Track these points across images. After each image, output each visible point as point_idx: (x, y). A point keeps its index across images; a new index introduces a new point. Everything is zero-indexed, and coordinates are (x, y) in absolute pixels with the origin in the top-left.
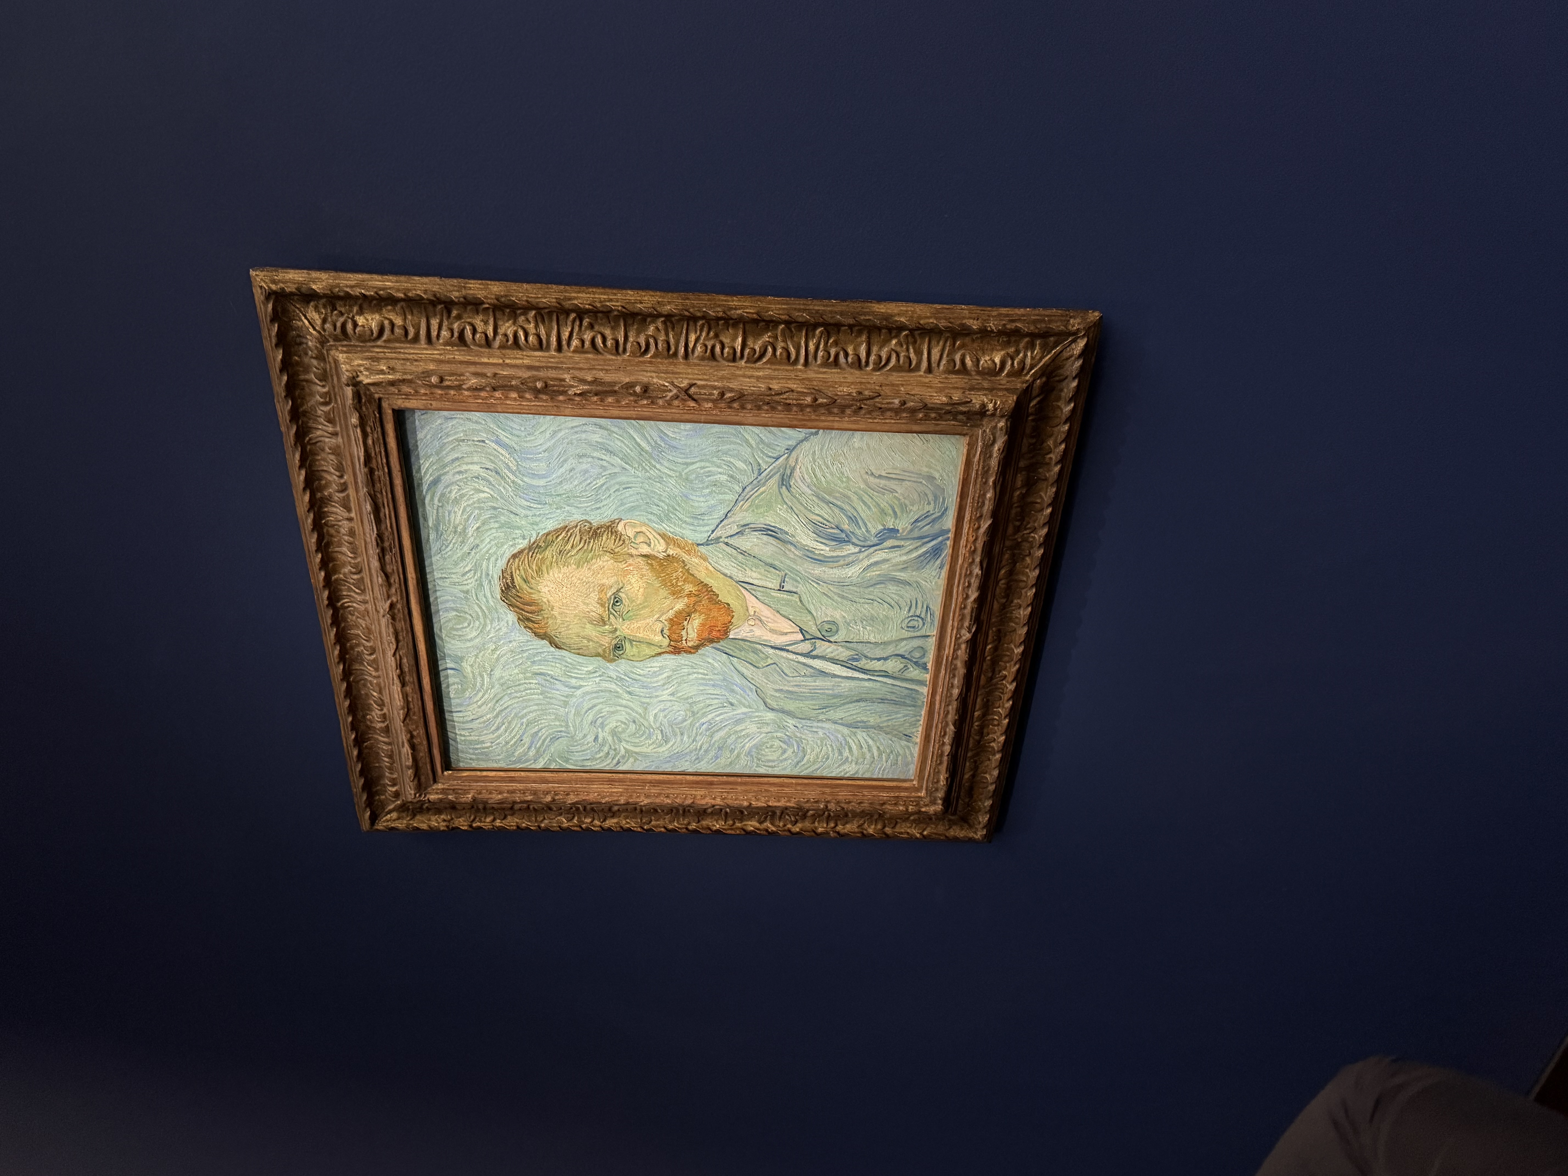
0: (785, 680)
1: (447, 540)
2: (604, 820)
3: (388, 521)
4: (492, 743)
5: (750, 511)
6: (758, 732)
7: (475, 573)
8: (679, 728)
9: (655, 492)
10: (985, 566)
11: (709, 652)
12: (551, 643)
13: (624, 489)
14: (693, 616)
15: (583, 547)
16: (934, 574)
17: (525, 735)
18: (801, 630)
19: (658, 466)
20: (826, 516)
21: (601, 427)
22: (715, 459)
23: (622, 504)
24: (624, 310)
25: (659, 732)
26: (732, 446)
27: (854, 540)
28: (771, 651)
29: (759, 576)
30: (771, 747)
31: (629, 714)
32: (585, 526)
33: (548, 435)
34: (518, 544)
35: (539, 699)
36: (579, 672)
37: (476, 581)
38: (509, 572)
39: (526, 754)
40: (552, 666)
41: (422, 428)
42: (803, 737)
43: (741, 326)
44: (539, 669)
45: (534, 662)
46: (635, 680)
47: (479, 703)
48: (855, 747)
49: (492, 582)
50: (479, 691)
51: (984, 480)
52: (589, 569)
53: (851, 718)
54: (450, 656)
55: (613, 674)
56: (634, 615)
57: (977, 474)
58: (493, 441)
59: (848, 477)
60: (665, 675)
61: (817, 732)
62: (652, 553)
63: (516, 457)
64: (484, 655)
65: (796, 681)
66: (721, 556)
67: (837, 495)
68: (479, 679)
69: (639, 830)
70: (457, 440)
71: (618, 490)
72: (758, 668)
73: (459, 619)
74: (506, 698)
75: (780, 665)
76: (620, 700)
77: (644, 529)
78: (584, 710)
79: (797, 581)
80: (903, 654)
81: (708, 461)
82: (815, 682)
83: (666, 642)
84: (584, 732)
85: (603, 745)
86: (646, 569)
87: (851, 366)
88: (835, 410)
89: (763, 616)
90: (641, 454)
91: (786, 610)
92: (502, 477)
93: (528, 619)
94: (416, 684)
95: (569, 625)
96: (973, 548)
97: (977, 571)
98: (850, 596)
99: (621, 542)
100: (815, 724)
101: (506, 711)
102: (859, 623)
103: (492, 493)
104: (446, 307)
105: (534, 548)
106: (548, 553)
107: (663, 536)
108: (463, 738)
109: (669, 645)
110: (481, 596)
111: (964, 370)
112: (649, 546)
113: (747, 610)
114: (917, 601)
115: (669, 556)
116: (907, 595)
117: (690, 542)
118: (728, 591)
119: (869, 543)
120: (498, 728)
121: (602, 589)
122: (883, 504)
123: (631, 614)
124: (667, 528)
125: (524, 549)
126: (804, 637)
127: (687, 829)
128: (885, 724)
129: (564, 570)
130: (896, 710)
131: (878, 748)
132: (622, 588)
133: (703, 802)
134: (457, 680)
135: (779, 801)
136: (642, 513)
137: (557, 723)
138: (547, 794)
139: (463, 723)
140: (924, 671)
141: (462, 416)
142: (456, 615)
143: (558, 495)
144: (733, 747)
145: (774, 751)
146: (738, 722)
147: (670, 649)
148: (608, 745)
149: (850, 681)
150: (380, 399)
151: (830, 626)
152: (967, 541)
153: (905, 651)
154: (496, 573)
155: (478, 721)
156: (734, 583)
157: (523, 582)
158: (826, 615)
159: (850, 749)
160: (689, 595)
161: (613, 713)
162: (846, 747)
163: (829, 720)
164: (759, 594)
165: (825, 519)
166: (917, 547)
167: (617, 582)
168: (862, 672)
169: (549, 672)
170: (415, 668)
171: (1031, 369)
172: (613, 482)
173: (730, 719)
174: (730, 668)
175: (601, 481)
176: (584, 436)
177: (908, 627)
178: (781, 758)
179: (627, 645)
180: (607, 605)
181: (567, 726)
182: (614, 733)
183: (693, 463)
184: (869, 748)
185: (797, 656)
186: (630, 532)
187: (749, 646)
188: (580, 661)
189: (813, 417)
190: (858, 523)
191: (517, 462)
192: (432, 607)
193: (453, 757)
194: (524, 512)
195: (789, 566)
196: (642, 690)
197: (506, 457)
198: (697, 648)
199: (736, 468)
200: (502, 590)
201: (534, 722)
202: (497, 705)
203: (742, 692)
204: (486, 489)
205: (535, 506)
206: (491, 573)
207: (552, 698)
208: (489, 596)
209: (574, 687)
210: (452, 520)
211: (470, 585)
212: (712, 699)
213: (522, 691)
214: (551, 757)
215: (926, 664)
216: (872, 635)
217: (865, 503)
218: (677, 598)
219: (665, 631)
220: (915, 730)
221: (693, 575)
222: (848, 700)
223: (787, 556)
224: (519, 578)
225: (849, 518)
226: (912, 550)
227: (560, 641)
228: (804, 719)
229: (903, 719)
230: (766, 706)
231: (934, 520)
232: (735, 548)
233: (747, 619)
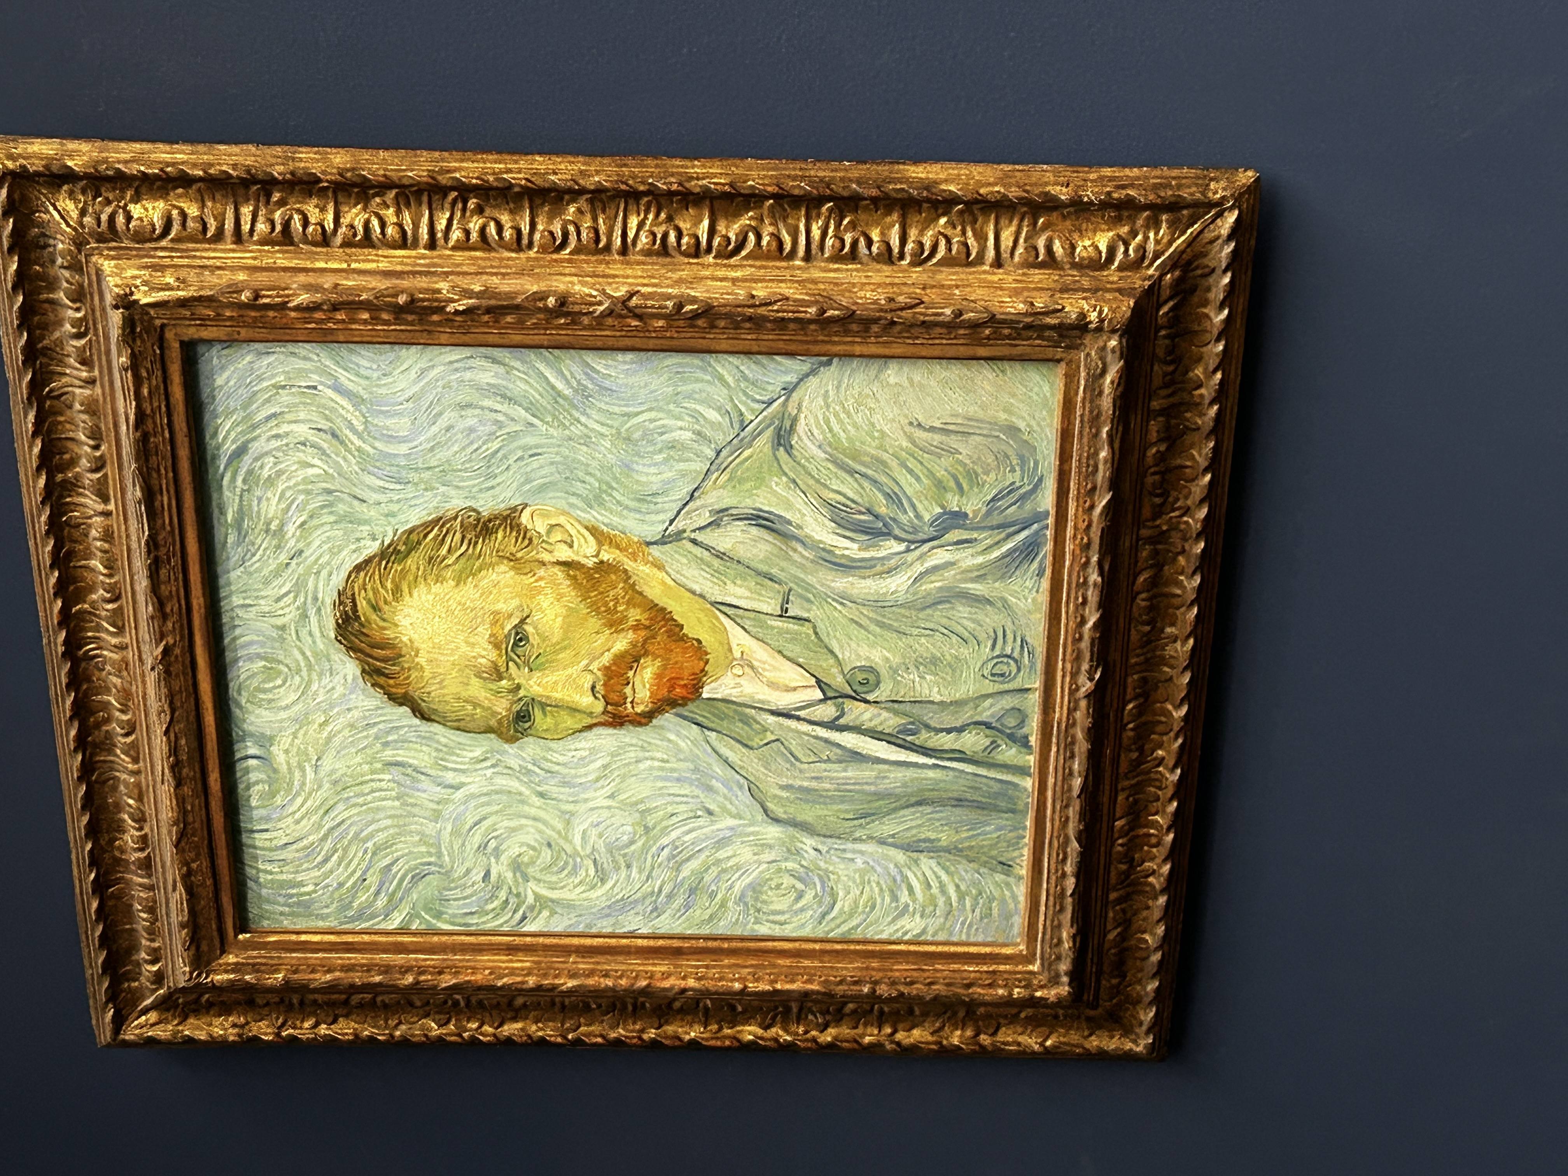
0: (796, 768)
1: (253, 544)
2: (501, 1025)
3: (166, 514)
4: (316, 885)
5: (729, 487)
6: (755, 862)
7: (296, 597)
8: (625, 855)
9: (579, 461)
10: (1106, 567)
11: (670, 722)
12: (414, 712)
13: (531, 456)
14: (642, 661)
15: (467, 550)
16: (1029, 584)
17: (371, 871)
18: (819, 682)
19: (583, 419)
20: (851, 494)
21: (495, 361)
22: (672, 407)
23: (528, 481)
24: (529, 184)
26: (697, 386)
27: (897, 532)
28: (772, 719)
29: (747, 594)
30: (778, 887)
31: (540, 832)
32: (469, 517)
33: (413, 375)
34: (365, 547)
35: (393, 808)
36: (459, 760)
37: (298, 608)
38: (349, 593)
39: (370, 905)
40: (416, 750)
41: (223, 368)
42: (831, 868)
43: (708, 202)
44: (394, 756)
45: (386, 744)
47: (298, 816)
48: (918, 885)
49: (323, 612)
50: (298, 794)
51: (1094, 430)
52: (476, 586)
53: (909, 834)
54: (252, 735)
55: (514, 763)
56: (547, 661)
57: (1082, 421)
58: (329, 387)
59: (882, 432)
60: (599, 764)
61: (853, 860)
62: (576, 558)
63: (365, 411)
64: (305, 734)
65: (814, 771)
66: (685, 561)
67: (867, 459)
68: (297, 774)
69: (559, 1040)
70: (274, 386)
71: (521, 459)
72: (751, 748)
73: (270, 673)
74: (341, 807)
75: (786, 743)
76: (526, 808)
77: (562, 520)
78: (467, 827)
79: (808, 600)
80: (989, 720)
81: (660, 409)
82: (845, 770)
83: (599, 706)
84: (467, 864)
86: (565, 584)
87: (877, 259)
88: (854, 327)
89: (757, 660)
90: (557, 402)
91: (793, 650)
92: (342, 443)
93: (379, 672)
94: (199, 782)
95: (442, 681)
96: (1085, 540)
97: (1094, 577)
98: (895, 624)
99: (526, 542)
100: (850, 846)
102: (912, 668)
103: (326, 468)
104: (263, 188)
105: (389, 554)
106: (411, 562)
107: (593, 531)
108: (270, 877)
109: (605, 712)
110: (304, 633)
111: (1051, 261)
112: (571, 546)
113: (730, 650)
114: (1004, 631)
115: (602, 562)
116: (988, 621)
117: (636, 539)
118: (699, 619)
119: (921, 536)
120: (326, 860)
121: (496, 618)
122: (941, 473)
123: (541, 659)
124: (599, 517)
125: (374, 556)
126: (824, 694)
127: (640, 1038)
128: (966, 844)
129: (436, 588)
130: (982, 819)
131: (957, 886)
132: (528, 617)
133: (666, 984)
134: (263, 776)
135: (793, 981)
136: (559, 494)
137: (423, 849)
138: (406, 972)
139: (271, 850)
140: (1023, 750)
141: (283, 349)
142: (264, 667)
143: (428, 468)
144: (714, 888)
145: (784, 895)
146: (722, 843)
147: (607, 718)
148: (505, 888)
149: (902, 769)
150: (163, 326)
151: (864, 676)
152: (1076, 528)
153: (992, 716)
154: (329, 597)
155: (295, 846)
156: (709, 606)
157: (371, 610)
158: (858, 655)
160: (636, 628)
161: (514, 830)
162: (904, 887)
163: (872, 838)
164: (747, 624)
165: (848, 499)
166: (999, 542)
167: (520, 608)
168: (923, 754)
169: (411, 761)
170: (197, 755)
171: (1156, 256)
174: (705, 750)
175: (495, 445)
176: (468, 375)
177: (993, 675)
178: (794, 908)
179: (537, 713)
180: (504, 646)
181: (439, 855)
182: (517, 866)
183: (637, 414)
185: (815, 727)
186: (541, 526)
187: (735, 711)
188: (460, 740)
189: (821, 338)
190: (902, 504)
191: (364, 417)
192: (227, 654)
193: (253, 910)
194: (375, 497)
195: (796, 577)
196: (562, 790)
197: (348, 411)
198: (650, 715)
199: (705, 418)
200: (338, 624)
201: (386, 849)
202: (326, 818)
203: (726, 791)
204: (316, 462)
205: (392, 486)
206: (320, 596)
207: (414, 805)
208: (317, 634)
209: (451, 787)
210: (263, 512)
211: (288, 617)
212: (677, 803)
213: (368, 794)
214: (413, 909)
215: (1026, 737)
216: (936, 689)
217: (911, 471)
218: (616, 632)
219: (598, 688)
220: (1016, 853)
221: (641, 594)
222: (902, 802)
223: (789, 559)
224: (364, 602)
225: (887, 496)
226: (990, 547)
227: (429, 708)
228: (831, 837)
229: (995, 835)
230: (767, 815)
231: (1023, 498)
232: (708, 548)
233: (730, 666)
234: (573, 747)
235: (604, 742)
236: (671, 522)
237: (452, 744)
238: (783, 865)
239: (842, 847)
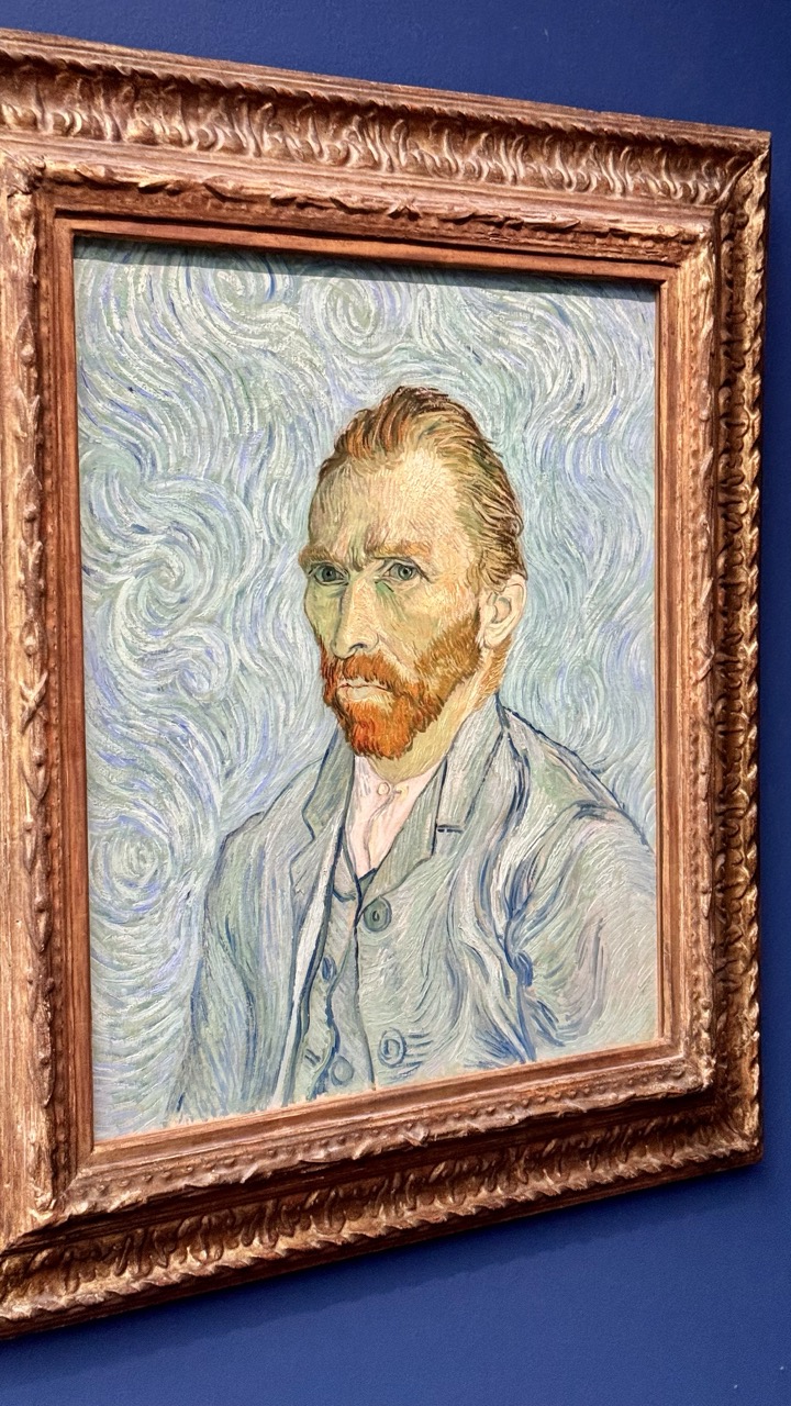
0: (284, 860)
1: (486, 317)
4: (122, 333)
5: (546, 765)
6: (170, 829)
7: (439, 351)
11: (328, 725)
12: (330, 460)
13: (566, 584)
14: (388, 693)
15: (486, 522)
16: (471, 1057)
17: (141, 399)
18: (374, 871)
19: (596, 630)
20: (545, 876)
21: (638, 553)
22: (608, 709)
23: (546, 580)
25: (163, 647)
27: (513, 924)
28: (335, 829)
29: (455, 791)
30: (142, 858)
31: (199, 591)
32: (515, 526)
33: (626, 481)
35: (221, 430)
36: (278, 505)
37: (429, 353)
38: (445, 405)
40: (287, 459)
41: (628, 312)
42: (166, 914)
44: (280, 436)
45: (292, 428)
46: (268, 602)
47: (210, 323)
48: (150, 1013)
49: (426, 377)
50: (234, 327)
52: (455, 529)
54: (298, 286)
55: (276, 563)
56: (386, 598)
58: (615, 405)
59: (595, 894)
61: (179, 935)
62: (483, 626)
63: (599, 435)
64: (302, 345)
65: (282, 878)
66: (483, 729)
68: (256, 329)
70: (615, 357)
71: (564, 575)
72: (304, 810)
73: (363, 314)
74: (221, 373)
75: (311, 846)
76: (226, 575)
77: (515, 612)
78: (202, 511)
79: (451, 850)
80: (341, 1049)
81: (605, 700)
82: (283, 912)
83: (343, 652)
84: (155, 509)
85: (127, 541)
86: (459, 616)
89: (393, 807)
92: (573, 412)
93: (369, 428)
94: (271, 224)
95: (363, 492)
96: (542, 1099)
99: (496, 579)
100: (196, 930)
101: (193, 368)
102: (389, 962)
103: (553, 395)
105: (481, 448)
106: (475, 468)
107: (507, 642)
108: (130, 279)
109: (337, 659)
110: (404, 355)
112: (493, 622)
113: (402, 780)
114: (429, 1043)
115: (480, 651)
116: (436, 1028)
117: (500, 682)
118: (430, 747)
119: (511, 947)
120: (153, 347)
121: (426, 548)
122: (563, 954)
123: (387, 593)
124: (518, 645)
125: (478, 432)
126: (362, 879)
128: (203, 1057)
130: (234, 1067)
131: (153, 1056)
132: (428, 579)
134: (252, 291)
136: (536, 610)
137: (172, 460)
139: (165, 287)
143: (554, 489)
144: (136, 787)
145: (130, 866)
146: (192, 789)
147: (331, 660)
148: (127, 550)
149: (288, 972)
151: (381, 916)
152: (547, 1088)
153: (346, 1051)
154: (444, 384)
155: (171, 314)
156: (443, 755)
158: (401, 906)
159: (146, 1006)
160: (421, 686)
161: (200, 562)
162: (149, 998)
164: (428, 794)
165: (541, 875)
166: (507, 1019)
167: (436, 572)
168: (304, 989)
169: (275, 453)
172: (574, 567)
173: (198, 776)
174: (299, 763)
175: (573, 550)
176: (627, 529)
177: (387, 1043)
179: (333, 589)
180: (399, 555)
182: (156, 564)
183: (602, 679)
184: (152, 1040)
185: (328, 874)
186: (508, 592)
187: (342, 791)
190: (537, 924)
191: (593, 435)
193: (91, 251)
194: (529, 437)
195: (472, 835)
196: (248, 614)
198: (335, 704)
199: (600, 739)
200: (416, 390)
201: (173, 419)
202: (206, 355)
203: (254, 789)
204: (557, 388)
205: (539, 454)
206: (442, 377)
207: (225, 454)
208: (404, 370)
209: (247, 495)
210: (513, 331)
211: (419, 342)
212: (238, 738)
213: (235, 403)
214: (94, 442)
215: (324, 1091)
216: (370, 988)
217: (563, 928)
218: (416, 668)
219: (361, 650)
220: (194, 1112)
221: (453, 689)
222: (250, 977)
223: (487, 828)
224: (436, 419)
225: (544, 910)
226: (503, 1013)
227: (334, 477)
228: (206, 907)
229: (215, 1085)
230: (228, 836)
231: (545, 1032)
232: (495, 751)
233: (388, 781)
234: (297, 625)
235: (304, 658)
236: (516, 715)
237: (295, 497)
238: (168, 861)
239: (193, 921)
